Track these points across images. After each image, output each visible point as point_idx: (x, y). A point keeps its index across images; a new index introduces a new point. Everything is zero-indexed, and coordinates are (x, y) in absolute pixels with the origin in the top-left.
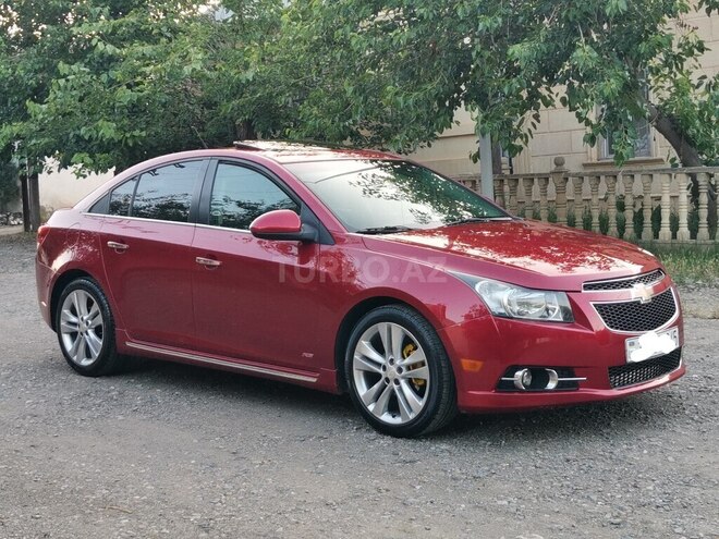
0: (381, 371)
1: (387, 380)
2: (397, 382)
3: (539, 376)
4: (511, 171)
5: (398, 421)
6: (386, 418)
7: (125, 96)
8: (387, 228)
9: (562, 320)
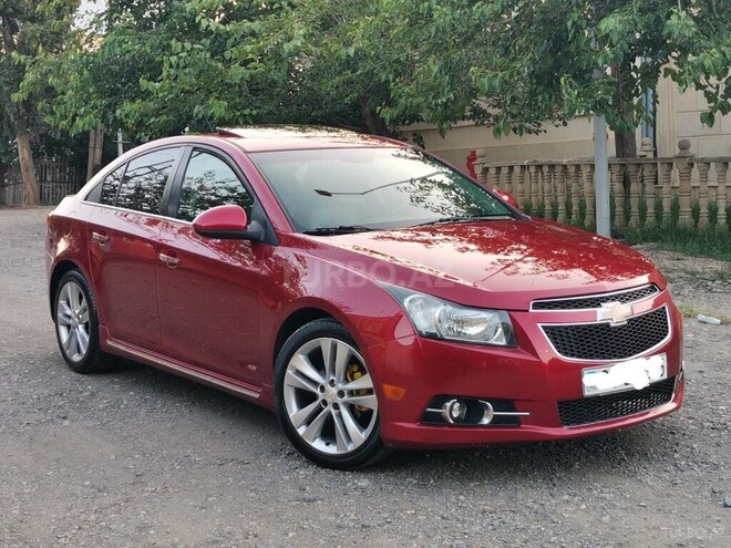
0: (318, 391)
1: (325, 403)
2: (336, 406)
3: (473, 408)
4: (655, 153)
5: (332, 450)
6: (319, 445)
7: (237, 73)
8: (341, 228)
9: (503, 343)
